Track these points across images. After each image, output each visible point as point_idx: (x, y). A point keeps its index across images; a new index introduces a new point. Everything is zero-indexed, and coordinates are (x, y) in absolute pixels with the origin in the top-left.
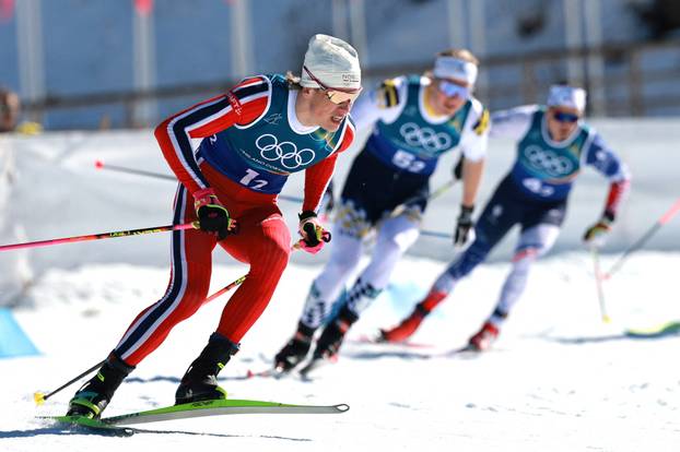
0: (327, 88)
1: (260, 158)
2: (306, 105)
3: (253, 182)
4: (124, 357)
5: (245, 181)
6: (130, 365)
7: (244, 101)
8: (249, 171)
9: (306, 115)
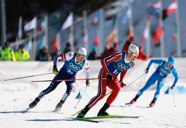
0: (133, 53)
1: (118, 68)
2: (128, 56)
3: (115, 73)
4: (89, 107)
5: (114, 72)
6: (89, 108)
7: (117, 55)
8: (116, 70)
9: (128, 59)
